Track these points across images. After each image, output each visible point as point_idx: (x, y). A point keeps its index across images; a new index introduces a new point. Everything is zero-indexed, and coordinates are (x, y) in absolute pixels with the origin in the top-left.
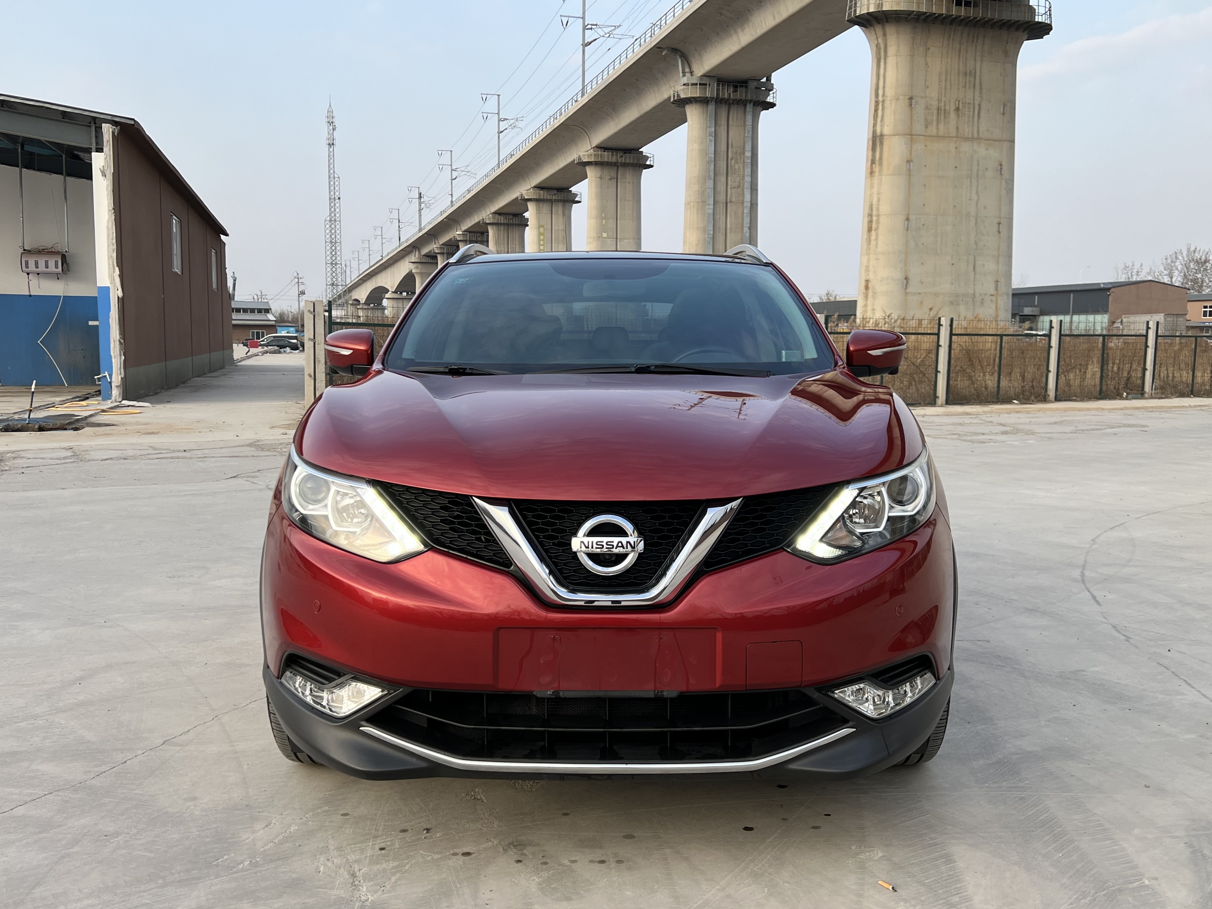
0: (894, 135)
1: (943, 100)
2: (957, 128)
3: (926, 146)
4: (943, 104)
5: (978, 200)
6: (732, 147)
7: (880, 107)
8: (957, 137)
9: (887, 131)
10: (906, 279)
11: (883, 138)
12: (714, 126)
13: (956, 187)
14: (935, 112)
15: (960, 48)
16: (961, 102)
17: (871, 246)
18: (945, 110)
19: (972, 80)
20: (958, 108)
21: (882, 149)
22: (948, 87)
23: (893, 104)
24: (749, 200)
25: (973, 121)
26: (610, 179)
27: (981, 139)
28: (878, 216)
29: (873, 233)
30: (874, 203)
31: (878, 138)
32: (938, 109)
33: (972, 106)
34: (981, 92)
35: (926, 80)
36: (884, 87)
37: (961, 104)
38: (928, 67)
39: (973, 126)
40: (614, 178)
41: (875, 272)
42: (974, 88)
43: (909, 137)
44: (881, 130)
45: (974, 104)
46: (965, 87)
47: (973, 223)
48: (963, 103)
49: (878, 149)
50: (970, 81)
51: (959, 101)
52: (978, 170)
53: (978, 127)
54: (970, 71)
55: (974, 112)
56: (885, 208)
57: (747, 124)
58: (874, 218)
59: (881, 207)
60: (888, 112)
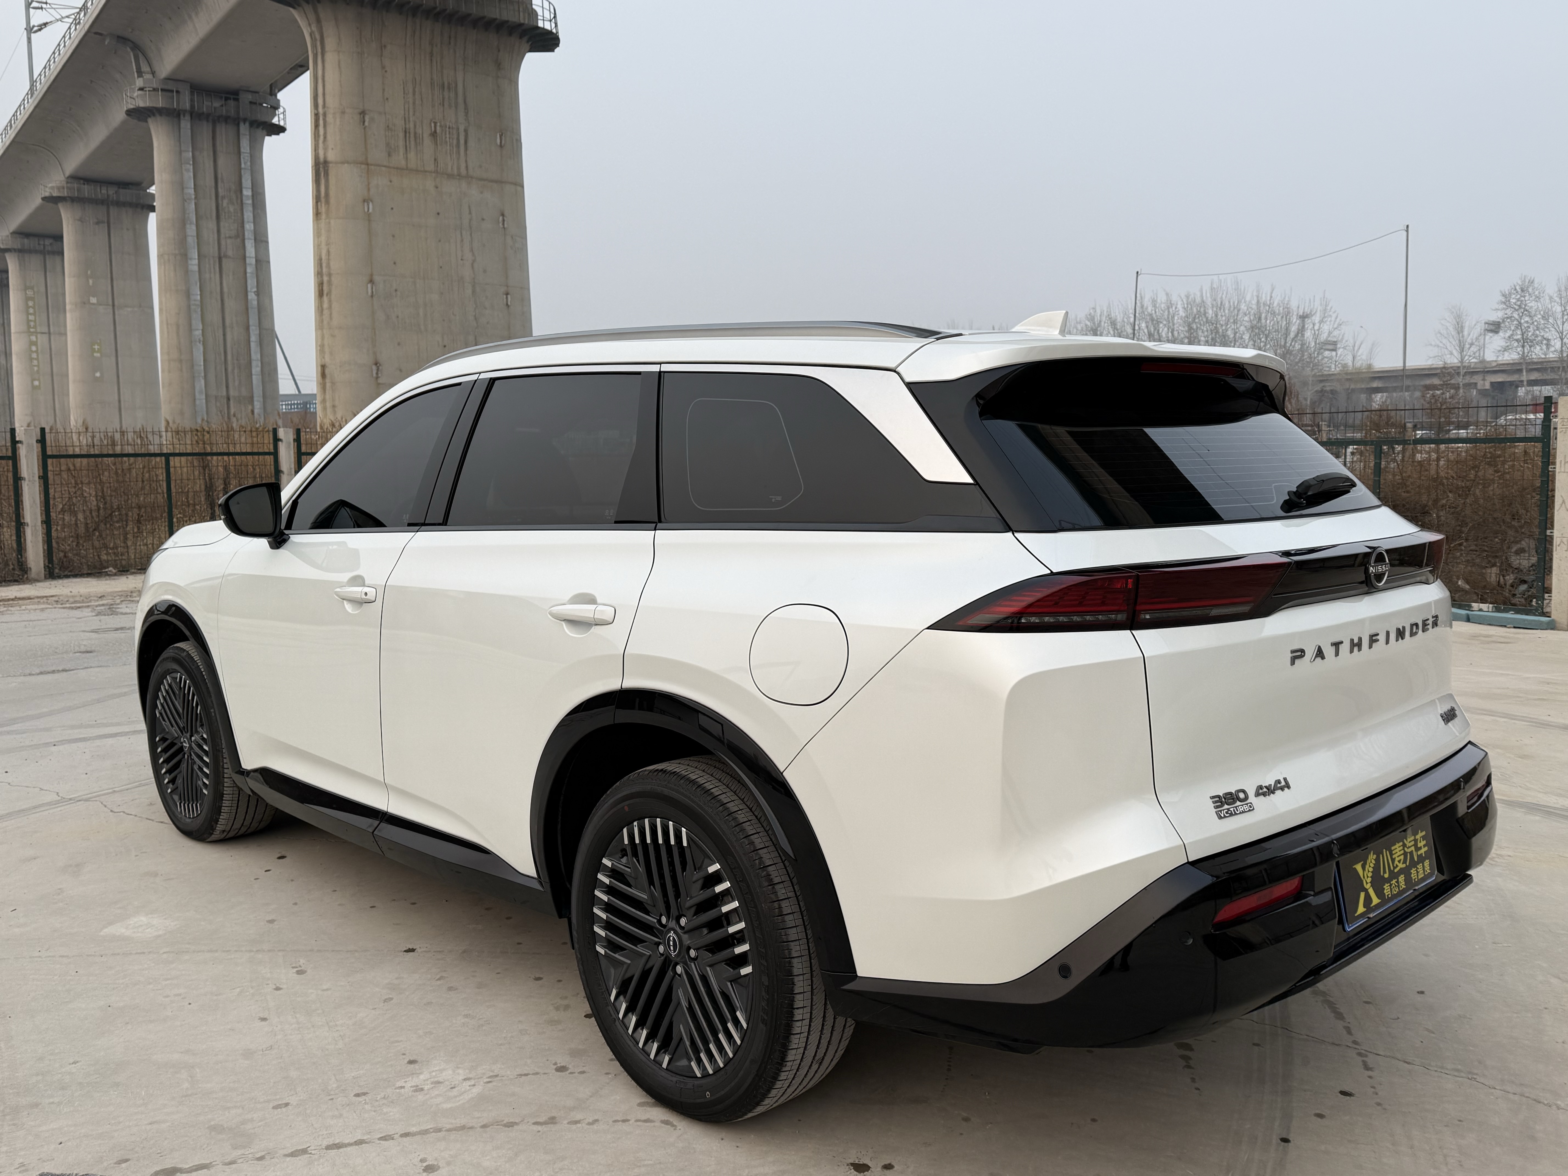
0: (343, 163)
1: (411, 119)
2: (435, 160)
3: (391, 181)
4: (412, 125)
5: (474, 261)
6: (223, 181)
7: (321, 122)
8: (436, 172)
9: (331, 156)
10: (376, 364)
11: (328, 167)
12: (191, 149)
13: (440, 241)
14: (401, 135)
15: (432, 50)
16: (438, 124)
17: (324, 317)
18: (415, 133)
19: (452, 95)
20: (435, 132)
21: (327, 181)
22: (418, 102)
23: (338, 120)
24: (253, 255)
25: (458, 153)
26: (98, 223)
27: (472, 177)
28: (330, 275)
29: (325, 298)
30: (324, 257)
31: (321, 166)
32: (405, 132)
33: (455, 132)
34: (467, 114)
35: (384, 90)
36: (324, 94)
37: (438, 128)
38: (386, 71)
39: (458, 159)
40: (103, 222)
41: (331, 353)
42: (456, 107)
43: (363, 166)
44: (325, 154)
45: (458, 129)
46: (443, 105)
47: (469, 291)
48: (441, 126)
49: (323, 182)
50: (449, 97)
51: (435, 123)
52: (470, 220)
53: (466, 161)
54: (449, 83)
55: (458, 139)
56: (336, 265)
57: (242, 150)
58: (325, 279)
59: (332, 264)
60: (330, 130)
